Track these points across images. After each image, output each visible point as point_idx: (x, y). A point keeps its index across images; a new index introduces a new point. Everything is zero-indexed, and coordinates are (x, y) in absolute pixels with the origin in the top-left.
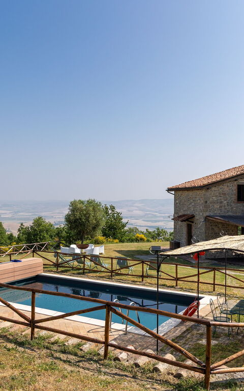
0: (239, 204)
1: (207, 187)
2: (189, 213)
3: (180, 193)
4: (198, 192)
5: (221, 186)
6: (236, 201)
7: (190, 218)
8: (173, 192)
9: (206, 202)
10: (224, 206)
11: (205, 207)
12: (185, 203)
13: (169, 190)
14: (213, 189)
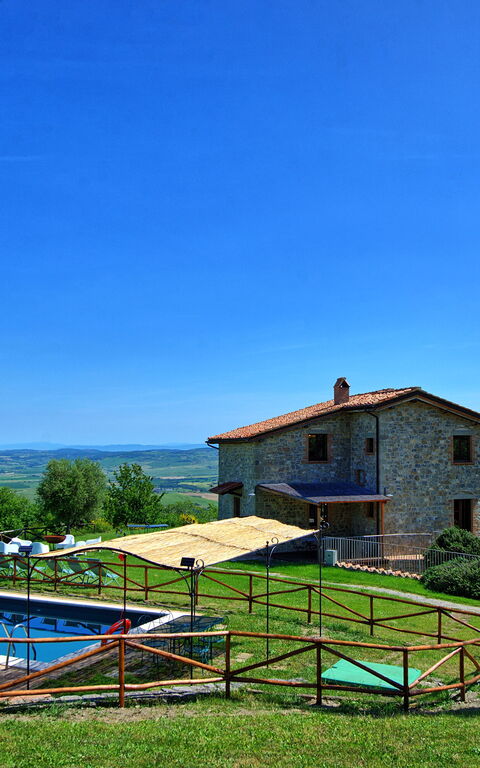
0: (311, 466)
1: (259, 438)
2: (235, 479)
3: (225, 446)
4: (247, 446)
5: (281, 437)
6: (307, 460)
7: (236, 489)
8: (217, 445)
9: (257, 463)
10: (288, 469)
11: (256, 470)
12: (233, 463)
13: (211, 441)
14: (269, 441)
